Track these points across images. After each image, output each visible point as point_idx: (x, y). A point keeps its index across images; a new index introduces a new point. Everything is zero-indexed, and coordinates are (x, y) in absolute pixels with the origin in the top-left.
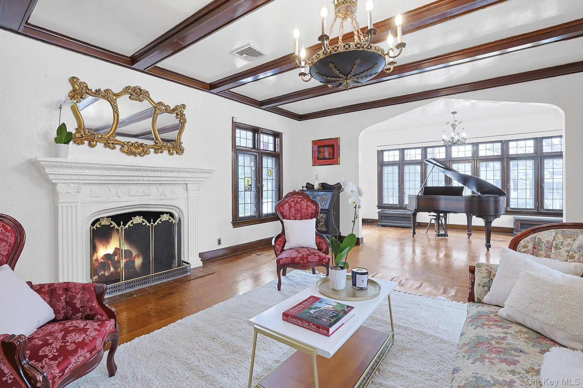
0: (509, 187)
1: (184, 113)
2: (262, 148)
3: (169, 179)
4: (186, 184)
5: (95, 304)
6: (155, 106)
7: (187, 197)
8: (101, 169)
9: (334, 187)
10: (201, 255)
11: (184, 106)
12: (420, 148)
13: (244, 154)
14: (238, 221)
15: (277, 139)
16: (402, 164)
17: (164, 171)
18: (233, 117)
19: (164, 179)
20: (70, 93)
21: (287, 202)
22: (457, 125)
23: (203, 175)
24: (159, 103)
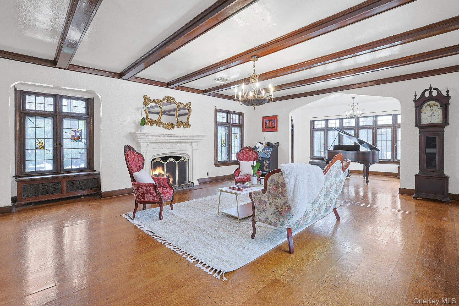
0: (396, 145)
1: (190, 107)
2: (231, 122)
3: (184, 140)
4: (192, 143)
5: (167, 184)
6: (177, 104)
7: (192, 150)
8: (157, 136)
9: (274, 145)
10: (198, 180)
11: (190, 103)
12: (338, 119)
13: (221, 126)
14: (217, 164)
15: (241, 116)
16: (326, 130)
17: (182, 137)
18: (215, 106)
19: (182, 140)
20: (144, 102)
21: (242, 152)
22: (355, 106)
23: (200, 138)
24: (179, 103)
